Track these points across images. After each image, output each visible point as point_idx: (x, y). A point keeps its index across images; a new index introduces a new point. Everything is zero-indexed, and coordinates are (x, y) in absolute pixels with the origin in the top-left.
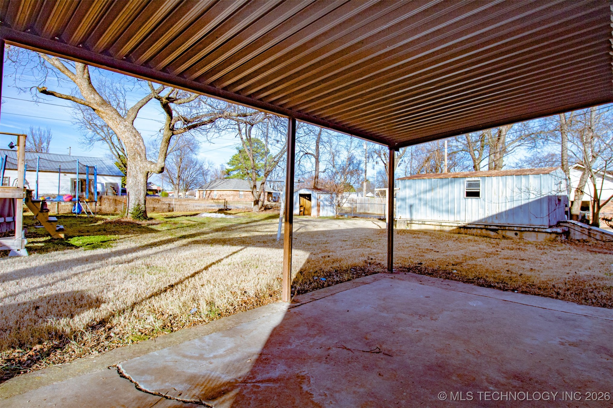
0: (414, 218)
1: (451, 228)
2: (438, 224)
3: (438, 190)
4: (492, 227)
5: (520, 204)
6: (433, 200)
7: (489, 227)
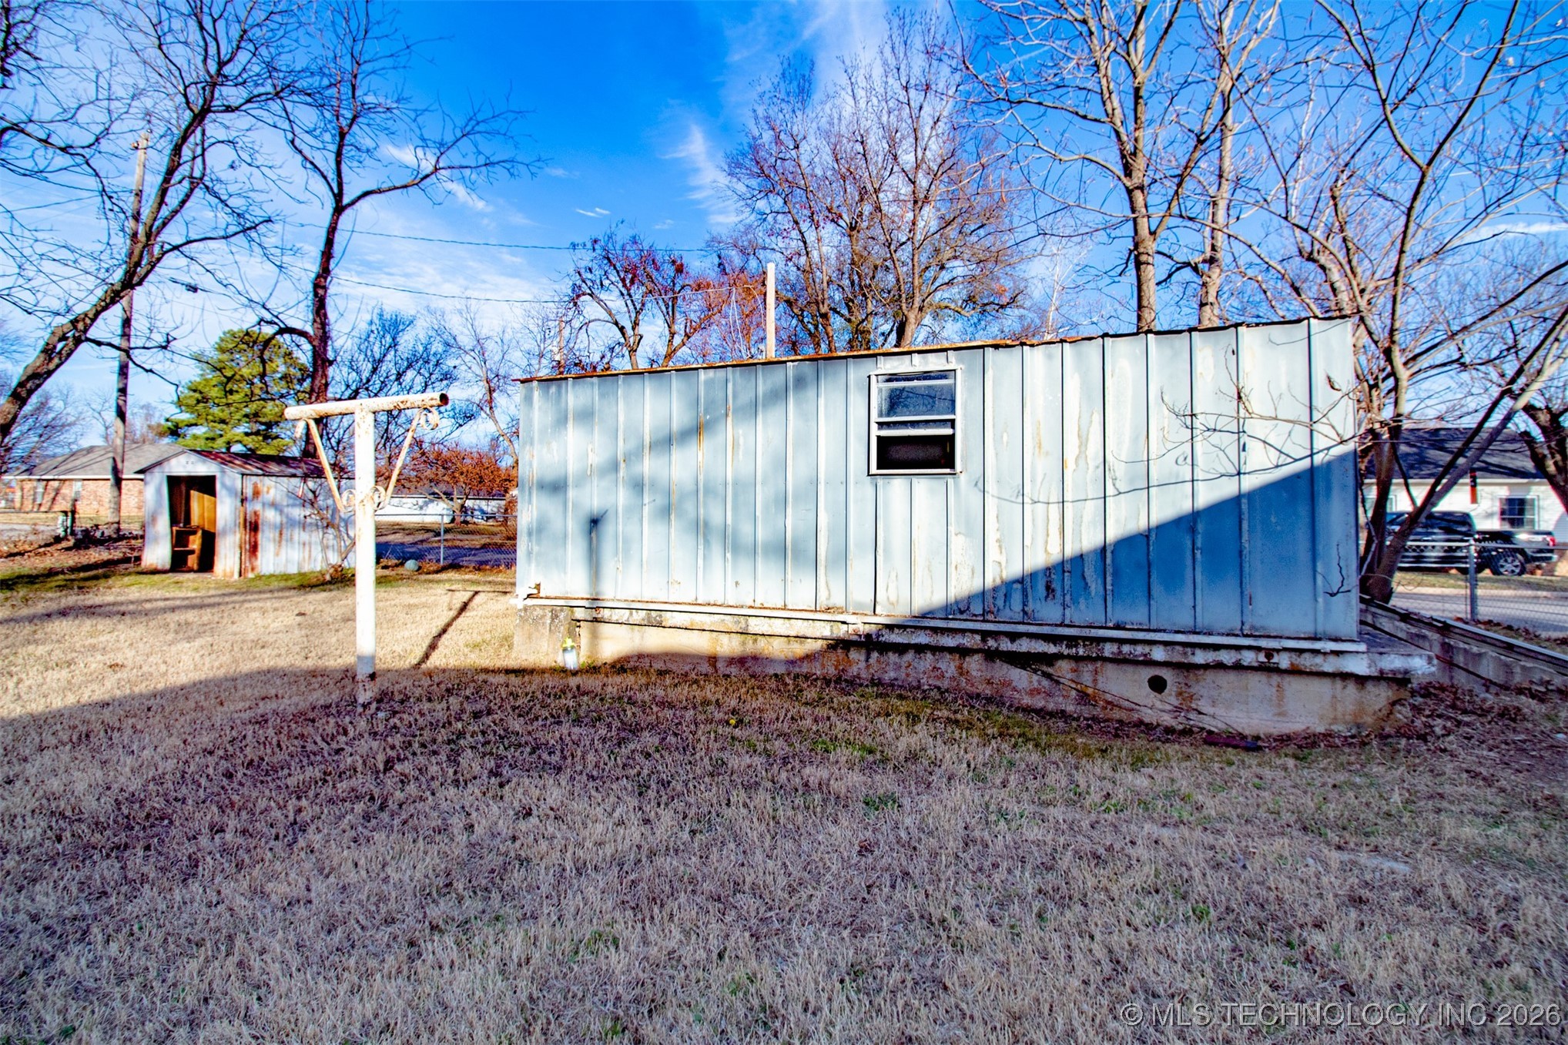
0: (610, 591)
1: (799, 649)
2: (730, 623)
3: (731, 430)
4: (1024, 646)
5: (1186, 507)
6: (705, 490)
7: (1006, 645)
